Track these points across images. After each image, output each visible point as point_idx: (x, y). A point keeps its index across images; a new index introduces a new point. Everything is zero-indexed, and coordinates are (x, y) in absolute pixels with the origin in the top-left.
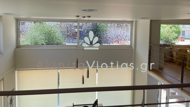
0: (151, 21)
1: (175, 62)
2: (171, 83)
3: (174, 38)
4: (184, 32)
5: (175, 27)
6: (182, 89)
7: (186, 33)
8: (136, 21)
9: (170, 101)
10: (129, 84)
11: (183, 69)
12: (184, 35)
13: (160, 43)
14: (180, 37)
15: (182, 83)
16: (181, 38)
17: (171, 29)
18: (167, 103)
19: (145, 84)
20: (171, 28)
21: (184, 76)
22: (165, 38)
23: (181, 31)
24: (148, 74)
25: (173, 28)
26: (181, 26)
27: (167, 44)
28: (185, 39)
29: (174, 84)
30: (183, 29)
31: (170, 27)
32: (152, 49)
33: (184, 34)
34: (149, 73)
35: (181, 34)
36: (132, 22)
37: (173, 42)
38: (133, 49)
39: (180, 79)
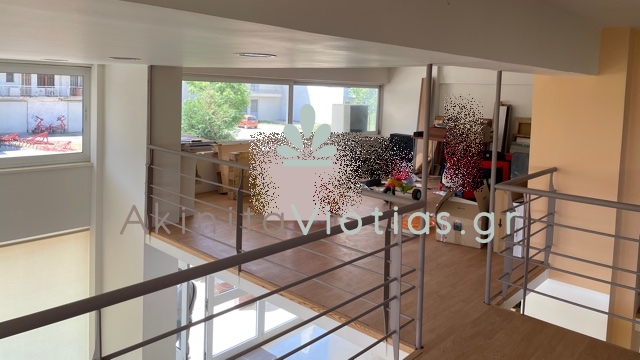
0: (152, 68)
1: (226, 194)
2: (211, 257)
3: (226, 122)
4: (255, 102)
5: (233, 87)
6: (240, 270)
7: (261, 106)
8: (102, 67)
9: (217, 309)
10: (82, 292)
11: (240, 210)
12: (257, 111)
13: (182, 139)
14: (247, 116)
15: (238, 252)
16: (249, 119)
17: (222, 93)
18: (209, 318)
19: (138, 278)
20: (222, 90)
21: (244, 231)
22: (204, 122)
23: (249, 100)
24: (145, 244)
25: (228, 92)
26: (247, 87)
27: (204, 140)
28: (259, 122)
29: (221, 258)
30: (254, 95)
31: (220, 88)
32: (156, 161)
33: (255, 110)
34: (148, 242)
35: (249, 110)
36: (89, 68)
37: (226, 131)
38: (92, 166)
39: (233, 242)
